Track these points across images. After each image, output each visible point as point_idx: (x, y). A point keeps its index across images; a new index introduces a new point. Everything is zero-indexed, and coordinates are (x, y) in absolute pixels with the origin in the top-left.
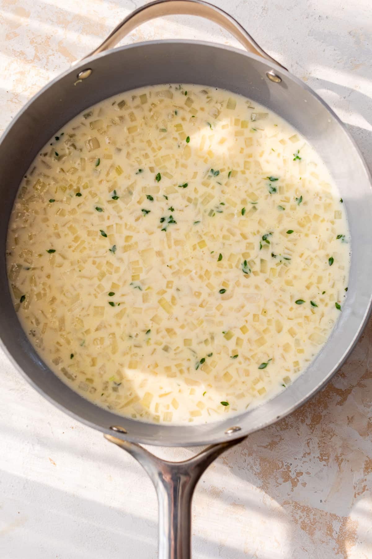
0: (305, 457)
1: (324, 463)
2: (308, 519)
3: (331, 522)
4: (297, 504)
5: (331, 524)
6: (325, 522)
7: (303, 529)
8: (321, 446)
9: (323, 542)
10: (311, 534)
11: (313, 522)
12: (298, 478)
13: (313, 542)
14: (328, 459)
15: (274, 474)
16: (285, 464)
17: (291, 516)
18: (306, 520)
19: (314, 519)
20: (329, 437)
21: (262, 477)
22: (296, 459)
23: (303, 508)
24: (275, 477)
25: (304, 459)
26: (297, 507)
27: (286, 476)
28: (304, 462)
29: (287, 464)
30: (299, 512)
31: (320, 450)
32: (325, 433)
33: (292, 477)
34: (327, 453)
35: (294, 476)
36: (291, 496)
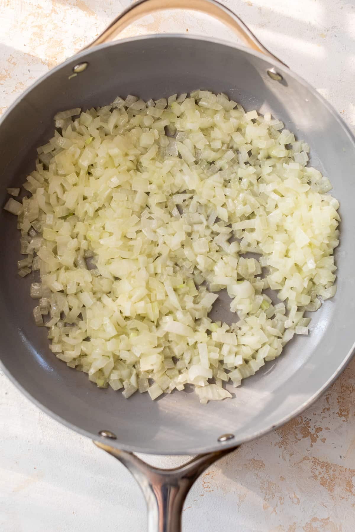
0: (324, 413)
1: (343, 418)
2: (328, 475)
3: (350, 478)
4: (316, 460)
5: (351, 481)
6: (344, 478)
7: (322, 485)
8: (340, 401)
9: (343, 498)
10: (331, 490)
11: (333, 478)
12: (317, 434)
13: (333, 498)
14: (348, 415)
15: (293, 430)
16: (304, 420)
17: (311, 471)
18: (326, 477)
19: (334, 475)
20: (349, 392)
21: (282, 433)
22: (316, 414)
23: (322, 464)
24: (294, 432)
25: (323, 415)
26: (316, 463)
27: (305, 432)
28: (324, 417)
29: (306, 420)
30: (318, 467)
31: (339, 406)
32: (345, 389)
33: (311, 433)
34: (346, 408)
35: (313, 431)
36: (310, 452)
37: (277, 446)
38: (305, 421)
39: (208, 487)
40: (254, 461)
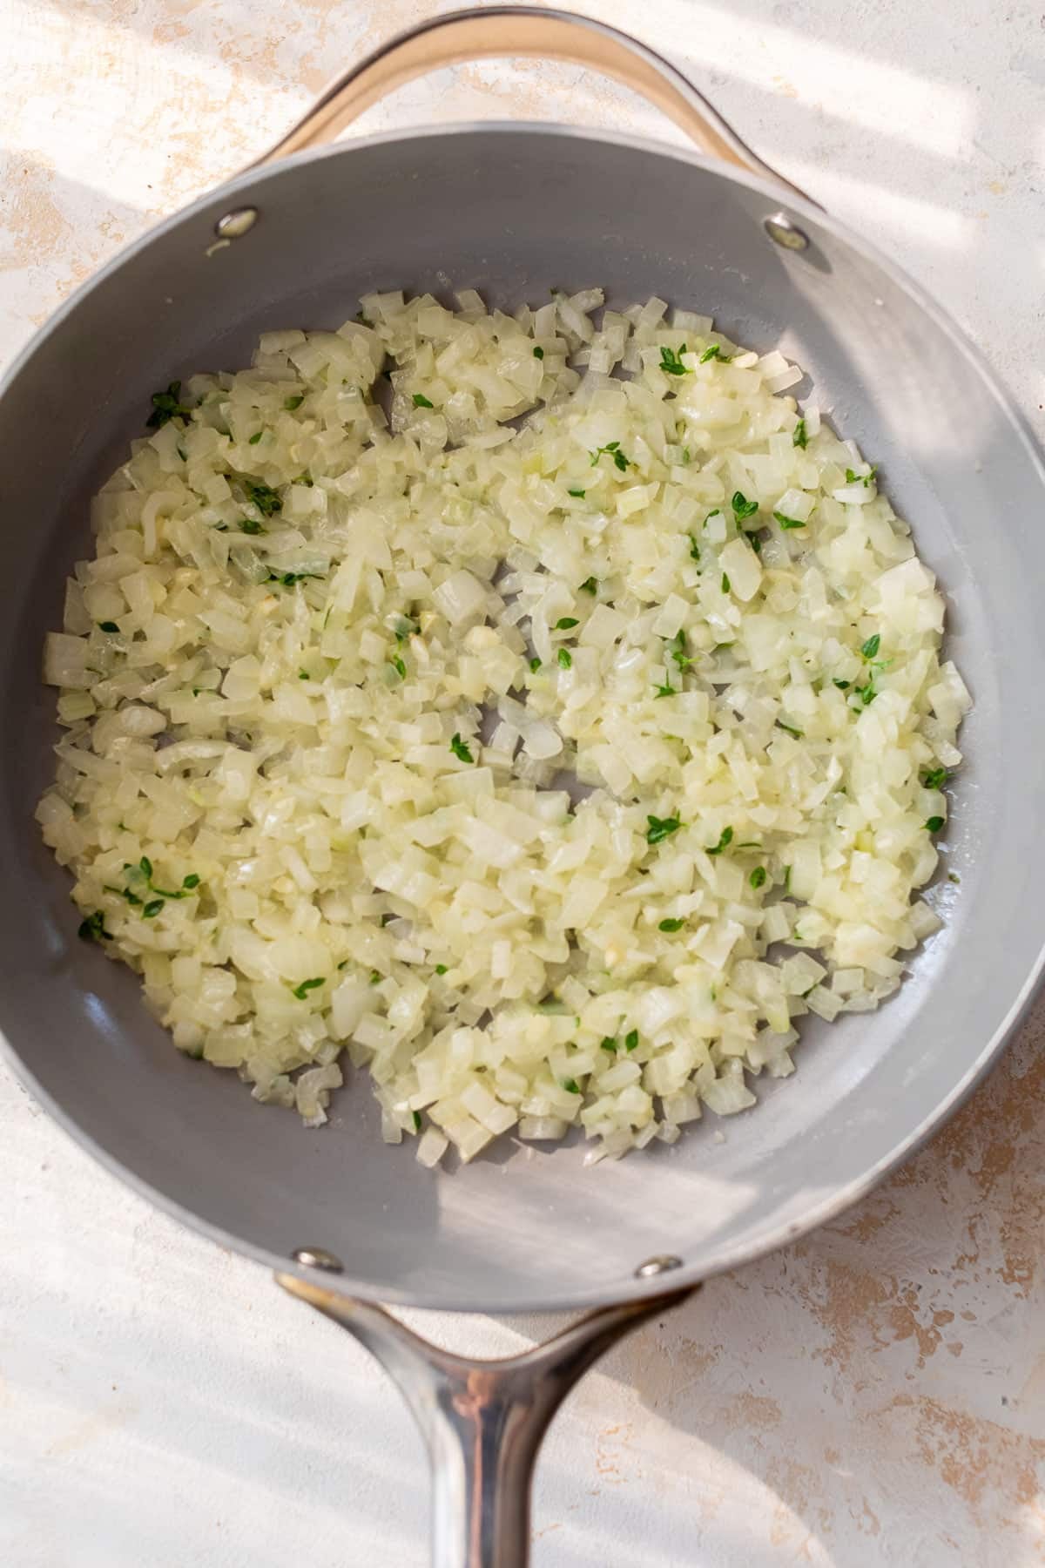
0: (961, 1268)
1: (1017, 1288)
2: (964, 1453)
3: (1031, 1464)
4: (933, 1405)
5: (1034, 1472)
6: (1013, 1464)
7: (948, 1479)
8: (1009, 1238)
9: (1006, 1522)
10: (973, 1497)
11: (979, 1461)
12: (939, 1329)
13: (977, 1520)
14: (1029, 1278)
15: (869, 1313)
16: (902, 1286)
17: (916, 1439)
18: (960, 1457)
19: (983, 1453)
20: (1035, 1212)
21: (834, 1320)
22: (935, 1272)
23: (949, 1418)
24: (870, 1321)
25: (957, 1275)
26: (932, 1417)
27: (904, 1322)
28: (959, 1282)
29: (907, 1286)
31: (1005, 1251)
32: (1025, 1202)
33: (920, 1326)
34: (1026, 1259)
35: (925, 1323)
36: (915, 1381)
37: (820, 1360)
38: (905, 1289)
39: (611, 1469)
40: (747, 1399)
